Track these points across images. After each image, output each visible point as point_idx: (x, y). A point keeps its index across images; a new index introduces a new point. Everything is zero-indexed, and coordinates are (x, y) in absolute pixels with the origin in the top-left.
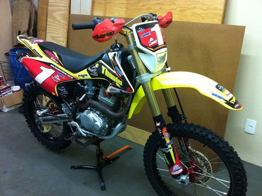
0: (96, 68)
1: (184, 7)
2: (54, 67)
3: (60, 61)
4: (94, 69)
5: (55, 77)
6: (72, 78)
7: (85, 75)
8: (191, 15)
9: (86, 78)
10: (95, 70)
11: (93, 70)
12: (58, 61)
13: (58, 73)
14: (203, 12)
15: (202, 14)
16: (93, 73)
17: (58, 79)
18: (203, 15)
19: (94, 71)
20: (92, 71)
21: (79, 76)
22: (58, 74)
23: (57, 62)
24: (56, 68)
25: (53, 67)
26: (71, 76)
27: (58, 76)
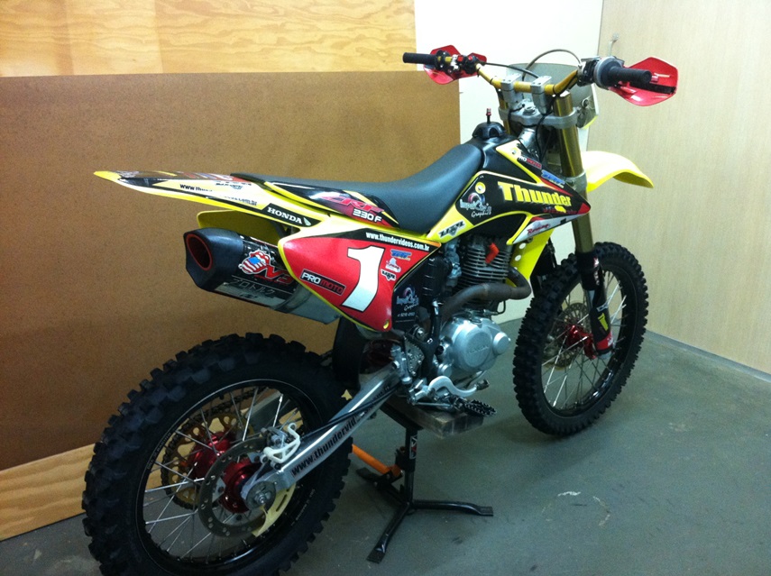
0: (481, 195)
1: (340, 37)
2: (376, 237)
3: (384, 213)
4: (475, 199)
5: (387, 267)
6: (427, 248)
7: (457, 225)
8: (359, 54)
9: (460, 231)
10: (480, 201)
11: (475, 204)
12: (380, 214)
13: (393, 250)
14: (383, 47)
15: (382, 51)
16: (477, 212)
17: (395, 270)
18: (382, 54)
19: (478, 206)
20: (473, 206)
21: (442, 234)
22: (394, 254)
23: (378, 218)
24: (383, 238)
25: (374, 240)
26: (423, 244)
27: (393, 261)
